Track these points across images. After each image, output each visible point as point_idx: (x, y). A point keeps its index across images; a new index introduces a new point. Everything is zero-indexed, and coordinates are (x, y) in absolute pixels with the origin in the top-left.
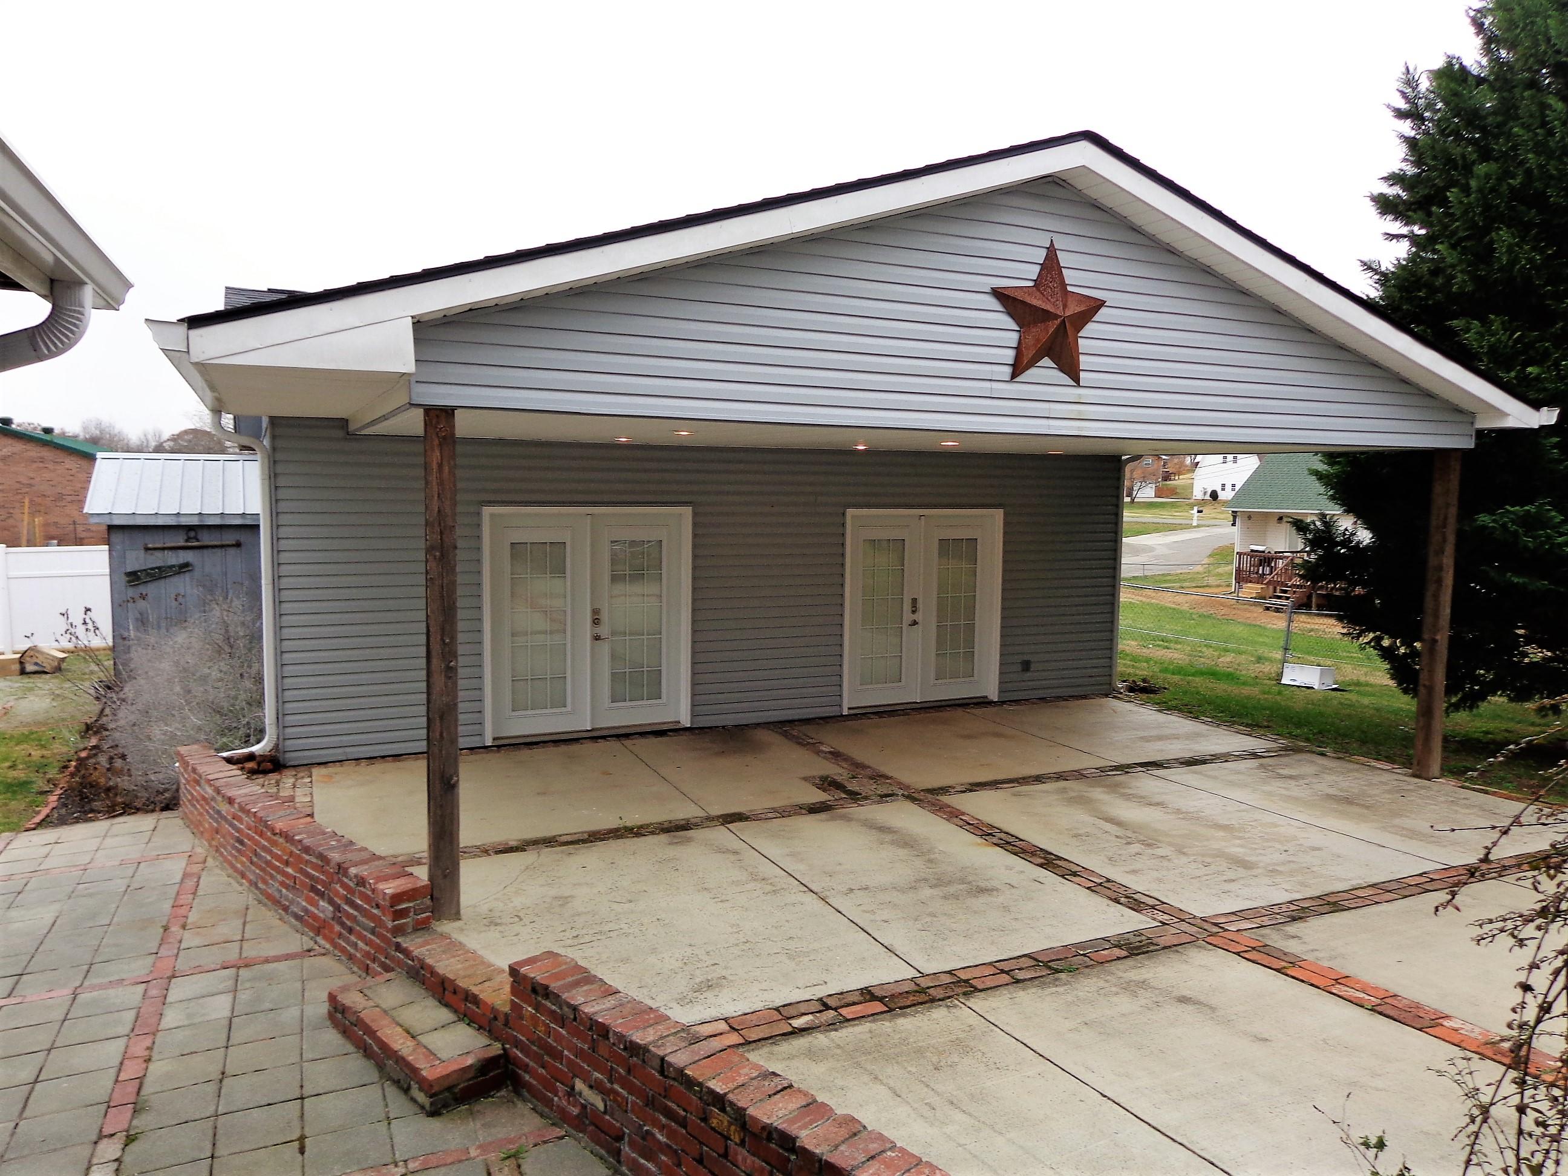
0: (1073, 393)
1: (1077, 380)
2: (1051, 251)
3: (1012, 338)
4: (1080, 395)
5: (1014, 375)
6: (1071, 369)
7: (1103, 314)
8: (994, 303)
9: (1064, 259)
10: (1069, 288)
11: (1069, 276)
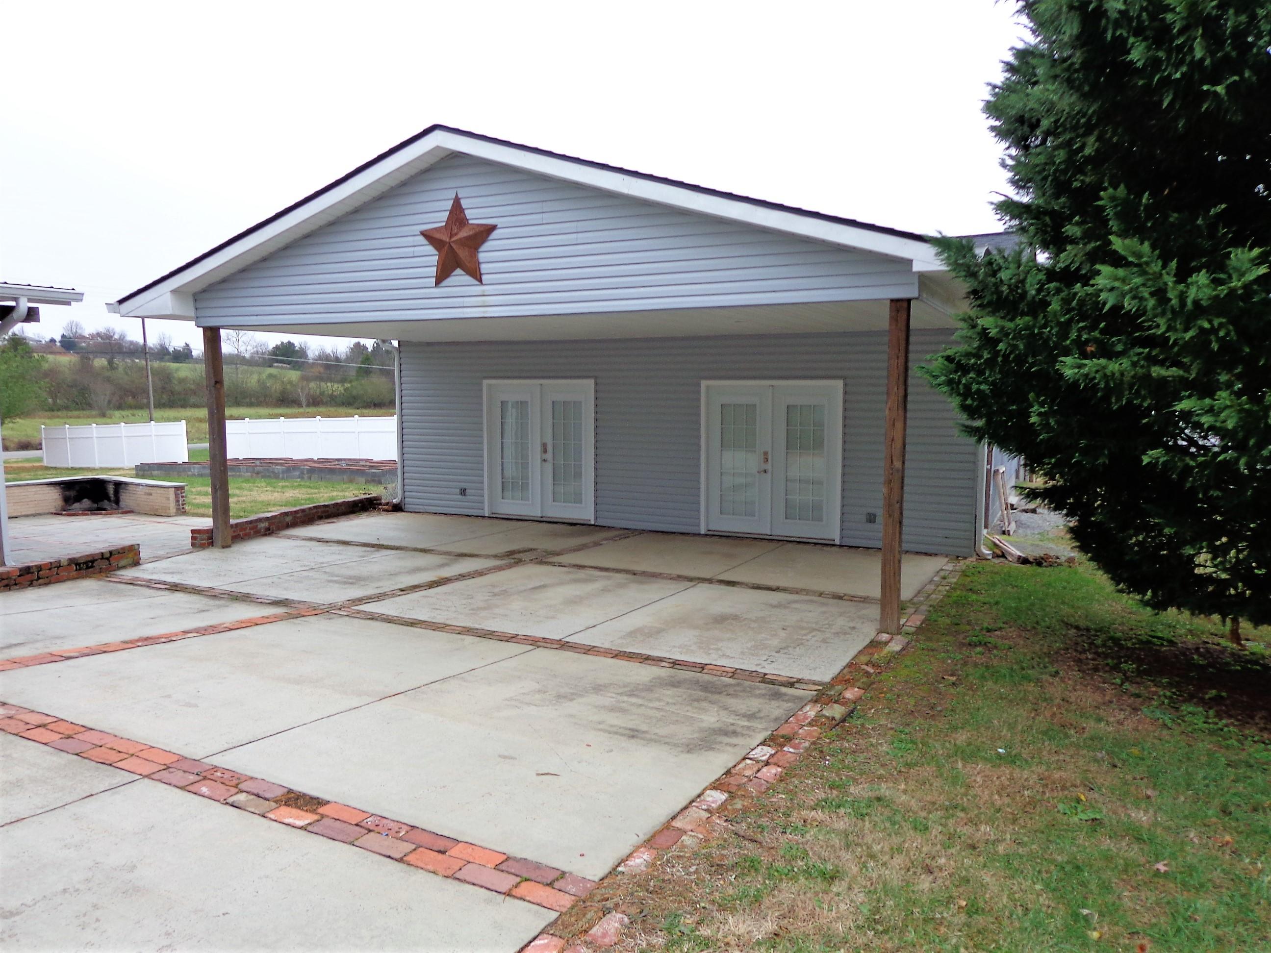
0: (479, 289)
1: (480, 281)
2: (457, 202)
3: (435, 259)
4: (484, 291)
5: (438, 283)
6: (476, 274)
7: (495, 234)
8: (422, 240)
9: (464, 203)
10: (470, 222)
11: (469, 214)
